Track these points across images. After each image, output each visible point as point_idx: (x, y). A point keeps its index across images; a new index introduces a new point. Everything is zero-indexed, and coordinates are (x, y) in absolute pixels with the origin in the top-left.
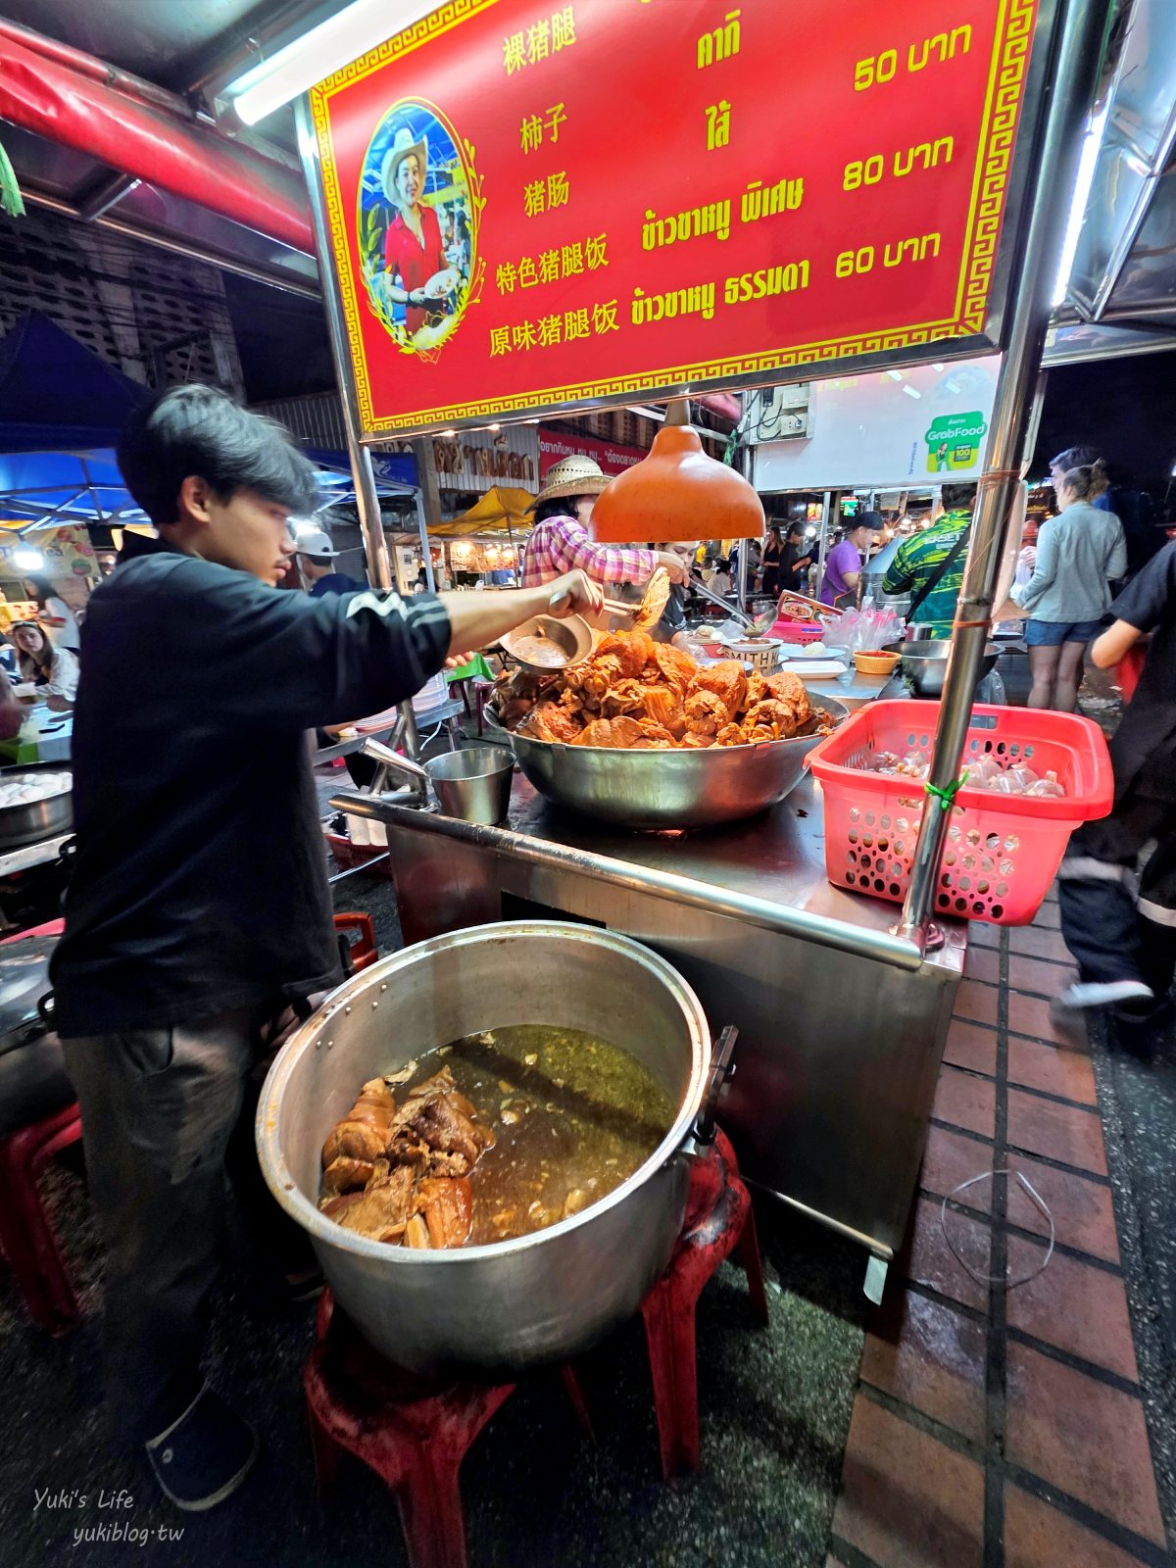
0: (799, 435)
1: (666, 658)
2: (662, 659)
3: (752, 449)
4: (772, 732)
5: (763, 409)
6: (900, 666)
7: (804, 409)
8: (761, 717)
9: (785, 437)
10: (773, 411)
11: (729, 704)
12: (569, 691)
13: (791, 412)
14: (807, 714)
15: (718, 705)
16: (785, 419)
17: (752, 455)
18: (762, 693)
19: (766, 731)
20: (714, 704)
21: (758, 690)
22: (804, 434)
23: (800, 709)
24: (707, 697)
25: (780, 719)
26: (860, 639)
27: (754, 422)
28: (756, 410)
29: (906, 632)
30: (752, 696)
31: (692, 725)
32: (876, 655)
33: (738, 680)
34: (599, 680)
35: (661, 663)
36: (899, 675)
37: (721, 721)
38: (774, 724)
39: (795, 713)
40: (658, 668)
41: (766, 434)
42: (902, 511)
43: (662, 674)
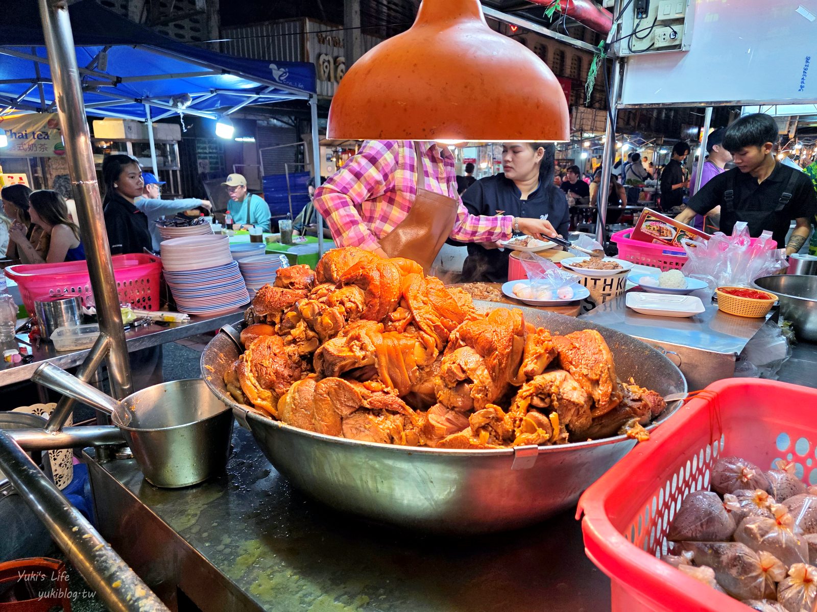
0: (675, 47)
1: (421, 297)
2: (415, 298)
3: (623, 61)
4: (549, 428)
5: (637, 21)
6: (776, 310)
7: (681, 21)
8: (536, 401)
9: (658, 49)
10: (647, 22)
11: (496, 373)
12: (302, 325)
13: (667, 23)
14: (611, 401)
15: (479, 372)
16: (659, 31)
17: (622, 68)
18: (545, 360)
19: (540, 425)
20: (474, 370)
21: (539, 357)
22: (679, 46)
23: (599, 393)
24: (467, 357)
25: (566, 405)
26: (729, 269)
27: (625, 31)
28: (628, 20)
29: (787, 264)
30: (530, 365)
31: (442, 394)
32: (745, 293)
33: (511, 340)
34: (327, 320)
35: (413, 303)
36: (775, 319)
37: (479, 396)
38: (553, 415)
39: (590, 399)
40: (409, 308)
41: (639, 46)
42: (792, 135)
43: (413, 318)
